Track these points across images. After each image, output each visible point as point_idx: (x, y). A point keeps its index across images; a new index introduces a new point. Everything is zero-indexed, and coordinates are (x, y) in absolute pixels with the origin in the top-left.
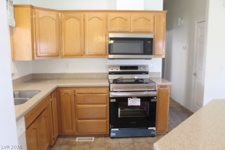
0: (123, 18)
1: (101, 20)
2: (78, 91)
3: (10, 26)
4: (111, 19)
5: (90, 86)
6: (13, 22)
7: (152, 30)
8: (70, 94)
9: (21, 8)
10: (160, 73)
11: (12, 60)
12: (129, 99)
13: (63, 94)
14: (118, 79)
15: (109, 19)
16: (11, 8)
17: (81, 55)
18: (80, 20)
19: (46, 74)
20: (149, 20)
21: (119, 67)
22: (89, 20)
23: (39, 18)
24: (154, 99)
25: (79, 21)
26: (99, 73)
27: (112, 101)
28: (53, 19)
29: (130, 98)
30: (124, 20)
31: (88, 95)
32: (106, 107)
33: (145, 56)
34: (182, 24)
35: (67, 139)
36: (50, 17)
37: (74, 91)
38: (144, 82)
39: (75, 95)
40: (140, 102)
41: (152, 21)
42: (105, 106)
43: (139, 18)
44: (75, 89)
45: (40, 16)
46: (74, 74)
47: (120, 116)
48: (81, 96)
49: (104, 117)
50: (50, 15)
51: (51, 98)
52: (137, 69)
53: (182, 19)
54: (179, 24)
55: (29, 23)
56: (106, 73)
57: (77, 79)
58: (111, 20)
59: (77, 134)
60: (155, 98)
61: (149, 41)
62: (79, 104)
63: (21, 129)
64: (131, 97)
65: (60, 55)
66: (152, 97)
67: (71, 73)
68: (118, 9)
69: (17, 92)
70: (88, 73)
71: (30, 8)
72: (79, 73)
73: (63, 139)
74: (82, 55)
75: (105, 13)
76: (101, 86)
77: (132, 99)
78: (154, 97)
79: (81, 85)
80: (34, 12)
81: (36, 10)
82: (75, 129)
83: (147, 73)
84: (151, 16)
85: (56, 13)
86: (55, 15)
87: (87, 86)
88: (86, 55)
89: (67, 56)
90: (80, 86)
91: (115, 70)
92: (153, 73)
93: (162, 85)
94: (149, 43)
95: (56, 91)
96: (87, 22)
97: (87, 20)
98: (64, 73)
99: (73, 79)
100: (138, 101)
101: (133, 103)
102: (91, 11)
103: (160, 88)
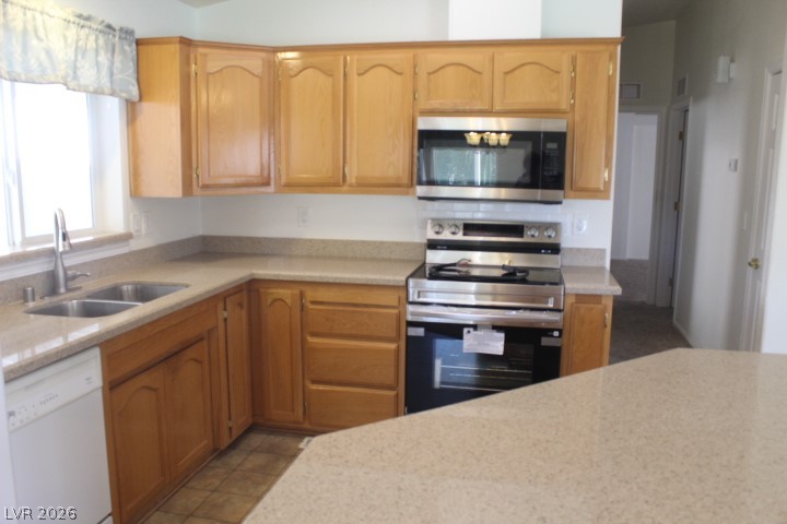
0: (469, 68)
1: (397, 73)
2: (310, 294)
3: (127, 101)
4: (430, 71)
5: (347, 281)
6: (131, 88)
7: (564, 106)
8: (288, 301)
9: (155, 48)
10: (603, 251)
11: (131, 195)
12: (465, 330)
13: (269, 301)
14: (454, 265)
15: (423, 71)
16: (127, 48)
17: (335, 183)
18: (332, 76)
19: (240, 239)
20: (558, 72)
21: (462, 227)
22: (359, 75)
23: (210, 74)
24: (552, 336)
25: (330, 79)
26: (397, 244)
27: (413, 332)
28: (253, 74)
29: (471, 330)
30: (470, 72)
31: (341, 308)
32: (398, 351)
33: (539, 193)
34: (730, 79)
35: (276, 440)
36: (242, 68)
37: (302, 295)
38: (529, 278)
39: (302, 306)
40: (503, 343)
41: (566, 76)
42: (393, 346)
43: (523, 65)
44: (303, 288)
45: (213, 66)
46: (323, 241)
47: (442, 383)
48: (320, 310)
49: (390, 380)
50: (243, 63)
51: (225, 309)
52: (522, 236)
53: (732, 61)
54: (720, 78)
55: (175, 91)
56: (420, 244)
57: (332, 258)
58: (429, 74)
59: (307, 425)
60: (556, 334)
61: (552, 141)
62: (314, 334)
63: (88, 379)
64: (475, 327)
65: (272, 183)
66: (547, 332)
67: (315, 240)
68: (454, 36)
69: (130, 287)
70: (364, 242)
71: (178, 46)
72: (338, 241)
73: (265, 436)
74: (336, 185)
75: (409, 53)
76: (381, 283)
77: (478, 333)
78: (553, 330)
79: (321, 277)
80: (192, 56)
81: (202, 50)
82: (300, 410)
83: (555, 249)
84: (562, 58)
85: (263, 55)
86: (260, 63)
87: (337, 281)
88: (351, 186)
89: (294, 186)
90: (318, 280)
91: (446, 235)
92: (579, 250)
93: (581, 292)
94: (550, 149)
95: (249, 291)
96: (354, 80)
97: (356, 76)
98: (294, 239)
99: (318, 257)
100: (498, 340)
101: (479, 344)
102: (368, 44)
103: (576, 302)
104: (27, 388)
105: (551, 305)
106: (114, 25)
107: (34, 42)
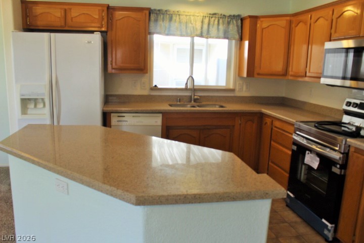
0: (353, 11)
1: (326, 20)
11: (238, 76)
12: (307, 152)
18: (306, 24)
21: (358, 104)
22: (314, 23)
23: (263, 28)
24: (336, 167)
27: (294, 147)
28: (282, 27)
31: (280, 131)
36: (277, 25)
37: (272, 122)
40: (318, 163)
45: (265, 25)
58: (337, 18)
60: (338, 166)
62: (273, 141)
65: (287, 75)
71: (249, 19)
76: (289, 122)
77: (311, 155)
78: (337, 164)
80: (258, 22)
87: (279, 118)
88: (307, 77)
91: (351, 109)
98: (306, 102)
100: (316, 161)
101: (311, 161)
102: (309, 9)
103: (355, 152)
104: (133, 116)
105: (337, 149)
106: (226, 15)
107: (190, 25)
